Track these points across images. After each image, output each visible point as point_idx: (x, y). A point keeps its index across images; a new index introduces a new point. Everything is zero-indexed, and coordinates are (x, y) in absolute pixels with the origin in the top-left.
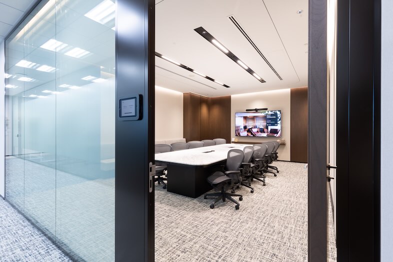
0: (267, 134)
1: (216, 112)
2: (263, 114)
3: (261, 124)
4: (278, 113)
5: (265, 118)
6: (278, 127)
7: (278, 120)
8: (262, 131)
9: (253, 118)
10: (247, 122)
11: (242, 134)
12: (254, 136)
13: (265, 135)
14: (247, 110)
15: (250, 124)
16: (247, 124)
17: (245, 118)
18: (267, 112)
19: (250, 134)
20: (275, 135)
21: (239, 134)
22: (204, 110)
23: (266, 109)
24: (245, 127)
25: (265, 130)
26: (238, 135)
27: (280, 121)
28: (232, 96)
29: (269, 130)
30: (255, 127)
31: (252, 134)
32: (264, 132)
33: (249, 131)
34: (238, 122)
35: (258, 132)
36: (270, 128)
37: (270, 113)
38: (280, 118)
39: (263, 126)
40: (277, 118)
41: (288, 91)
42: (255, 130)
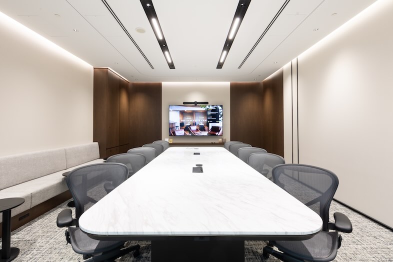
0: (207, 132)
2: (203, 109)
3: (201, 120)
4: (220, 108)
5: (205, 113)
6: (219, 124)
7: (220, 116)
8: (202, 129)
9: (192, 114)
10: (185, 118)
11: (177, 133)
13: (205, 133)
14: (184, 103)
15: (188, 121)
16: (184, 121)
17: (183, 113)
18: (207, 107)
19: (188, 134)
20: (217, 134)
21: (174, 133)
22: (124, 99)
23: (207, 103)
24: (182, 124)
25: (206, 128)
26: (172, 134)
27: (222, 118)
28: (164, 84)
29: (210, 128)
30: (194, 124)
32: (205, 131)
33: (187, 129)
34: (174, 117)
35: (197, 130)
36: (211, 125)
37: (211, 108)
38: (221, 113)
39: (203, 123)
40: (219, 114)
41: (228, 84)
42: (194, 128)
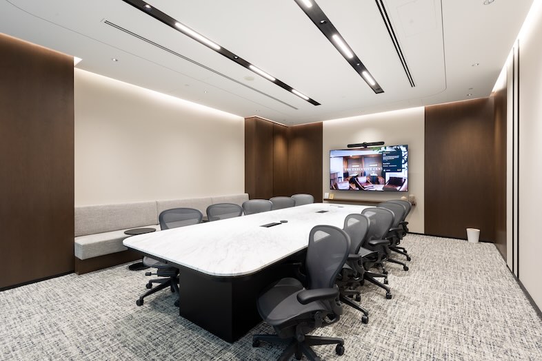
0: (383, 186)
1: (299, 149)
2: (376, 152)
3: (373, 169)
4: (403, 149)
5: (379, 158)
6: (403, 174)
7: (403, 162)
8: (375, 181)
9: (359, 159)
10: (350, 166)
11: (340, 187)
12: (361, 189)
13: (380, 188)
14: (349, 146)
15: (354, 170)
16: (349, 170)
17: (346, 159)
18: (383, 149)
19: (354, 187)
20: (398, 188)
21: (336, 186)
22: (280, 147)
23: (382, 143)
24: (346, 175)
25: (381, 179)
26: (334, 187)
27: (406, 164)
28: (326, 123)
29: (387, 179)
30: (363, 174)
31: (357, 186)
32: (379, 183)
33: (353, 181)
34: (335, 165)
35: (367, 182)
36: (388, 175)
37: (389, 150)
38: (406, 157)
39: (376, 172)
40: (401, 158)
41: (421, 110)
42: (362, 180)
